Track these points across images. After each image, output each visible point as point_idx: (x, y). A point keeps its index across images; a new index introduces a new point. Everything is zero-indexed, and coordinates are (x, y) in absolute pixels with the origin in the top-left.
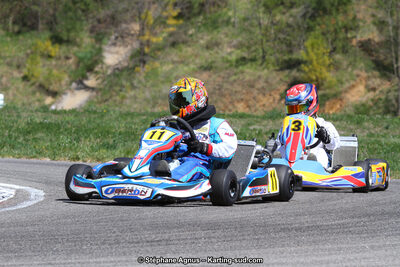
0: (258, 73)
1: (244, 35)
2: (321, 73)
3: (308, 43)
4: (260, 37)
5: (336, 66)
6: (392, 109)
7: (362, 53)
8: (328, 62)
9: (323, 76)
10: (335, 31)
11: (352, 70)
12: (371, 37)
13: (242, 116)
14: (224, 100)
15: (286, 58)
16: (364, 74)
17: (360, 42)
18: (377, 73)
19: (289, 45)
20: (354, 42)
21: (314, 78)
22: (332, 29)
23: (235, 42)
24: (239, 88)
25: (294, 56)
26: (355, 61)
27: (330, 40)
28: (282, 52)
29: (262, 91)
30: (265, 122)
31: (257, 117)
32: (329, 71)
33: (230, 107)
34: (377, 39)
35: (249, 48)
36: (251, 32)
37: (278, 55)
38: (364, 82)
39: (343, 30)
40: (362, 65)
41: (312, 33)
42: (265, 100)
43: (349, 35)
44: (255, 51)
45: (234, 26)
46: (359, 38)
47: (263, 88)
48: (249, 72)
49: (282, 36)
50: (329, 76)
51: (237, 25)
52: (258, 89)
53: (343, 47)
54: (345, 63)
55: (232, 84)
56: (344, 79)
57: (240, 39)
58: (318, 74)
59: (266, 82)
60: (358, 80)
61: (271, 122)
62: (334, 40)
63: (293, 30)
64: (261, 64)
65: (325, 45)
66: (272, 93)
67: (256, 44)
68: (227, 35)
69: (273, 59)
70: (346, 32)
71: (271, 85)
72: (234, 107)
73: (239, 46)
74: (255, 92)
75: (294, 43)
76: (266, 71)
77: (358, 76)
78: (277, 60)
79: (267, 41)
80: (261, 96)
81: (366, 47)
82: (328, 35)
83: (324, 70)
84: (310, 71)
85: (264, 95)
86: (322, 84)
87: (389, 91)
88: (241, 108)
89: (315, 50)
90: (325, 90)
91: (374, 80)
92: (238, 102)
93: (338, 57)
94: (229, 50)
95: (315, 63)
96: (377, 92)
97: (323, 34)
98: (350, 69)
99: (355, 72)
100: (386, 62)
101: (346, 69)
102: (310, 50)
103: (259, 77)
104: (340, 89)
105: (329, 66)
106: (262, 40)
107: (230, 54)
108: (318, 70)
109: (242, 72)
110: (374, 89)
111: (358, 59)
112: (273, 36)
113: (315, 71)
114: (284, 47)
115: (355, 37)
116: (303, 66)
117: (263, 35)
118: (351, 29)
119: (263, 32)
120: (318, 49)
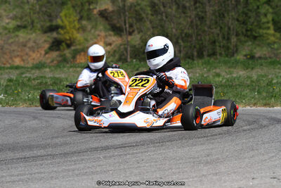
0: (29, 37)
1: (17, 10)
2: (72, 34)
3: (62, 14)
4: (28, 11)
5: (83, 29)
6: (123, 57)
7: (101, 19)
8: (77, 26)
9: (74, 36)
10: (82, 4)
11: (95, 32)
12: (106, 7)
13: (17, 68)
14: (6, 56)
15: (48, 24)
16: (103, 34)
17: (99, 11)
18: (112, 33)
19: (50, 16)
20: (95, 12)
21: (68, 38)
22: (79, 3)
23: (11, 15)
24: (16, 48)
25: (54, 23)
26: (96, 25)
27: (78, 11)
28: (45, 21)
29: (32, 49)
30: (33, 71)
31: (28, 68)
32: (78, 33)
33: (10, 61)
34: (111, 9)
35: (21, 19)
36: (22, 8)
37: (42, 23)
38: (103, 40)
39: (87, 4)
40: (101, 27)
41: (65, 7)
42: (34, 55)
43: (91, 7)
44: (26, 21)
45: (9, 4)
46: (98, 9)
47: (33, 47)
48: (22, 35)
49: (44, 9)
50: (79, 36)
51: (12, 3)
52: (29, 48)
53: (88, 15)
54: (89, 27)
55: (10, 45)
56: (89, 38)
57: (15, 13)
58: (70, 35)
59: (35, 42)
60: (99, 38)
61: (37, 72)
62: (81, 11)
63: (52, 5)
64: (31, 29)
65: (75, 14)
66: (39, 50)
67: (26, 15)
68: (5, 10)
69: (39, 26)
70: (89, 4)
71: (38, 44)
72: (13, 61)
73: (15, 18)
74: (27, 50)
75: (53, 14)
76: (34, 35)
77: (99, 35)
78: (42, 27)
79: (34, 13)
80: (31, 53)
81: (103, 14)
82: (76, 8)
83: (75, 32)
84: (65, 33)
85: (34, 51)
86: (74, 42)
87: (121, 45)
88: (17, 62)
89: (68, 19)
90: (75, 46)
91: (110, 37)
92: (15, 57)
93: (84, 22)
94: (7, 21)
95: (68, 28)
96: (113, 46)
97: (73, 7)
98: (93, 31)
99: (97, 33)
100: (118, 25)
101: (90, 31)
102: (64, 18)
103: (30, 39)
104: (87, 45)
105: (78, 29)
106: (30, 13)
107: (8, 24)
108: (71, 32)
109: (17, 36)
110: (110, 44)
111: (98, 23)
112: (38, 10)
113: (68, 33)
114: (46, 17)
115: (95, 8)
116: (60, 30)
117: (30, 9)
118: (92, 3)
119: (31, 7)
120: (70, 18)
